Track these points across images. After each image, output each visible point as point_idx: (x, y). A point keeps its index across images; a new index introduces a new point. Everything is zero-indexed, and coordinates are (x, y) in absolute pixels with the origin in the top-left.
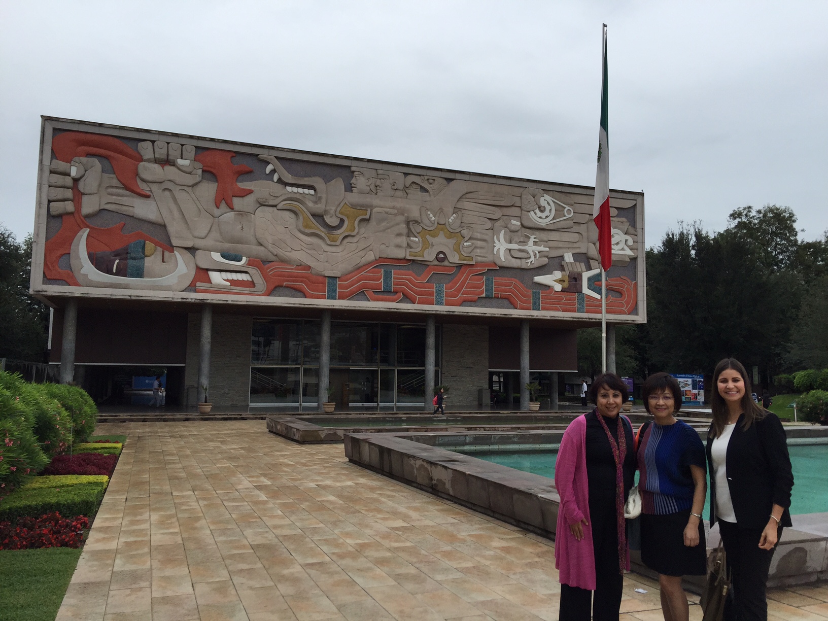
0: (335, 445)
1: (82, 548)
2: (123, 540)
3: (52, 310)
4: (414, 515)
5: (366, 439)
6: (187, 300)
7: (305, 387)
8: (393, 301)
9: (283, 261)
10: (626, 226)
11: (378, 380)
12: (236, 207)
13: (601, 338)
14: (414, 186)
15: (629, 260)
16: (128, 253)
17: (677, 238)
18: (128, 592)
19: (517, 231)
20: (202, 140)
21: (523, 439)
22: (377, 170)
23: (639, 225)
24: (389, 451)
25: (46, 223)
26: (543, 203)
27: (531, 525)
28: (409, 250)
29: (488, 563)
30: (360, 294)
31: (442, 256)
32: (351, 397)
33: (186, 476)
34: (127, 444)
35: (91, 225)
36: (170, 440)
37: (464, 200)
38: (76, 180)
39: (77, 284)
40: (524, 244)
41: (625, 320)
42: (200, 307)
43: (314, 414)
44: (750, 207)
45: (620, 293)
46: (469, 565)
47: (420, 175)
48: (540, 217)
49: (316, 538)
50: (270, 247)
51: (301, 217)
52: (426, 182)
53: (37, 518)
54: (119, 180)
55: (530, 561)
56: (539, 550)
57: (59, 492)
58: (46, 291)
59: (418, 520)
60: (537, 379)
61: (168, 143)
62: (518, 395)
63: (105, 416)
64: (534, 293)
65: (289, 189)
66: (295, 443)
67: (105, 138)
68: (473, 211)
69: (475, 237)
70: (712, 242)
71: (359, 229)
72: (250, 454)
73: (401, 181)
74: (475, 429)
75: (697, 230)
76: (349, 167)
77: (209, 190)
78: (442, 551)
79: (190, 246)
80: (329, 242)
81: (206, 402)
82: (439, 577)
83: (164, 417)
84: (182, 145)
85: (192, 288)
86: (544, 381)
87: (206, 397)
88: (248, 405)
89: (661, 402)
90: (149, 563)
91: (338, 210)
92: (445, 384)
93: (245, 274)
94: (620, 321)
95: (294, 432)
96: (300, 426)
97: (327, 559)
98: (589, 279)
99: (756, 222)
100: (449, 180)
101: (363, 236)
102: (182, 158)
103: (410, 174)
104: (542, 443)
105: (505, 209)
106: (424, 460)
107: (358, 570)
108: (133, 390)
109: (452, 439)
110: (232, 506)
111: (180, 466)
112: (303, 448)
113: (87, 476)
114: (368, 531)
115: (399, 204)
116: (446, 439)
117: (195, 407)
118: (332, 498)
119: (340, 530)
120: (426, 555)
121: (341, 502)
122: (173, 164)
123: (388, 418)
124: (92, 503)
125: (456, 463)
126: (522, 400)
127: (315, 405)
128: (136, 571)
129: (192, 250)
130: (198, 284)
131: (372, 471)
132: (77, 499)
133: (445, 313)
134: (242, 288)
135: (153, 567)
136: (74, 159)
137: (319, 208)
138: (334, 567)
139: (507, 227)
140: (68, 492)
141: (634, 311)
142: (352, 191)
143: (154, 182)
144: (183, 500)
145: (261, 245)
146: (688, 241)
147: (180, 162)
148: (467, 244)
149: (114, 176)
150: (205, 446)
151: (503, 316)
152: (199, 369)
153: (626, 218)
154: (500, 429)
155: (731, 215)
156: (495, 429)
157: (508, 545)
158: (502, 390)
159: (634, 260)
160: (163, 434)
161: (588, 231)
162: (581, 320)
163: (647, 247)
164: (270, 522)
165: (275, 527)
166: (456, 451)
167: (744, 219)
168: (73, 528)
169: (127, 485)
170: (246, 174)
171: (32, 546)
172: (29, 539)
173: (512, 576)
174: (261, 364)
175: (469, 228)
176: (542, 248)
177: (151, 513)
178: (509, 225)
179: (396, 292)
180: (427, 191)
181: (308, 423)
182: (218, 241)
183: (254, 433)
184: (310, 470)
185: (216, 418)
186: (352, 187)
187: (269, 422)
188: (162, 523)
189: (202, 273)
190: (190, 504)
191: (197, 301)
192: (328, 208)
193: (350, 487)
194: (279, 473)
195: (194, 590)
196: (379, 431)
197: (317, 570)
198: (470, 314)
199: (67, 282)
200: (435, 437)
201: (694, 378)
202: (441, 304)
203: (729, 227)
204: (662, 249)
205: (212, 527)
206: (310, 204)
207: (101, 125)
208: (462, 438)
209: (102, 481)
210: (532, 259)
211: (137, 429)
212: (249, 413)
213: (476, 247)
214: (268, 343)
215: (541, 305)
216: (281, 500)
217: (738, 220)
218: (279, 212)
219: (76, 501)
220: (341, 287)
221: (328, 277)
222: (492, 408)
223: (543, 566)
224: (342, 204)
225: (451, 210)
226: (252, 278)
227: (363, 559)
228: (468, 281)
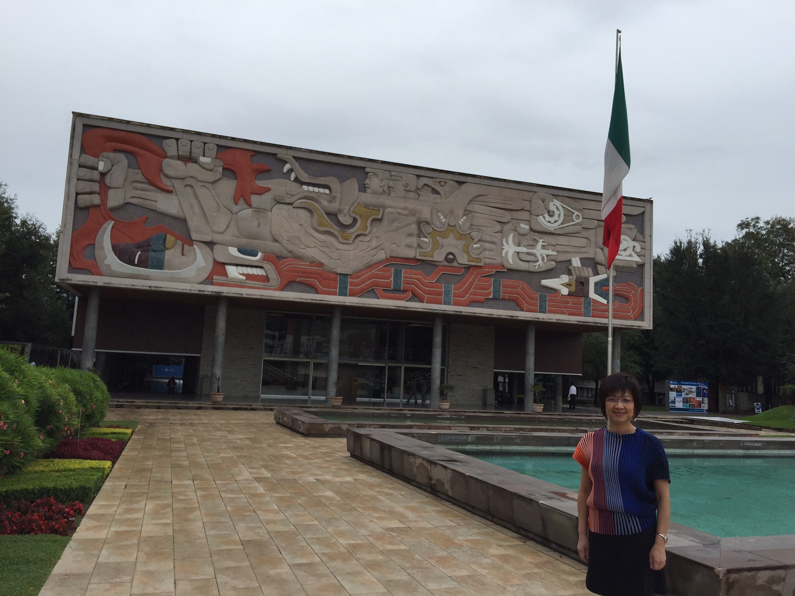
0: (339, 439)
1: (71, 536)
2: (113, 529)
3: (77, 298)
4: (411, 515)
5: (367, 435)
6: (204, 293)
7: (314, 380)
8: (402, 299)
9: (298, 257)
10: (635, 232)
11: (385, 377)
12: (254, 204)
13: (607, 342)
14: (426, 188)
15: (637, 267)
16: (149, 245)
17: (685, 245)
18: (108, 586)
19: (526, 235)
20: (224, 138)
21: (526, 441)
22: (390, 171)
23: (647, 232)
24: (390, 447)
25: (73, 215)
26: (552, 207)
27: (530, 532)
28: (419, 250)
29: (484, 572)
30: (370, 292)
31: (451, 257)
32: (359, 392)
33: (188, 465)
34: (138, 430)
35: (116, 218)
36: (179, 428)
37: (474, 203)
38: (103, 175)
39: (100, 274)
40: (532, 247)
41: (631, 326)
42: (216, 299)
43: (321, 408)
44: (758, 218)
45: (627, 299)
46: (465, 573)
47: (432, 178)
48: (549, 222)
49: (308, 536)
50: (285, 243)
51: (316, 216)
52: (438, 184)
53: (32, 502)
54: (143, 175)
55: (529, 572)
56: (539, 560)
57: (59, 476)
58: (70, 280)
59: (415, 521)
60: (541, 381)
61: (191, 141)
62: (522, 396)
63: (122, 402)
64: (541, 296)
65: (305, 187)
66: (300, 435)
67: (132, 135)
68: (483, 214)
69: (484, 239)
70: (720, 251)
71: (371, 228)
72: (255, 445)
73: (413, 182)
74: (478, 428)
75: (705, 239)
76: (364, 168)
77: (228, 186)
78: (437, 557)
79: (209, 240)
80: (341, 240)
81: (218, 391)
82: (432, 586)
83: (177, 405)
84: (205, 143)
85: (209, 281)
86: (549, 384)
87: (218, 387)
88: (259, 396)
89: (620, 405)
90: (135, 556)
91: (352, 209)
92: (451, 383)
93: (260, 269)
94: (626, 327)
95: (299, 424)
96: (305, 418)
97: (317, 559)
98: (596, 284)
99: (764, 232)
100: (460, 183)
101: (375, 235)
102: (204, 156)
103: (422, 176)
104: (545, 445)
105: (514, 213)
106: (424, 459)
107: (348, 573)
108: (153, 378)
109: (454, 437)
110: (229, 498)
111: (185, 454)
112: (307, 441)
113: (91, 461)
114: (363, 531)
115: (411, 205)
116: (449, 438)
117: (208, 397)
118: (329, 494)
119: (334, 528)
120: (420, 560)
121: (338, 498)
122: (195, 161)
123: (393, 414)
124: (90, 489)
125: (456, 463)
126: (526, 401)
127: (323, 398)
128: (120, 563)
129: (210, 244)
130: (215, 277)
131: (373, 467)
132: (75, 485)
133: (452, 313)
134: (257, 283)
135: (138, 560)
136: (102, 154)
137: (334, 207)
138: (322, 569)
139: (516, 231)
140: (67, 477)
141: (640, 316)
142: (365, 192)
143: (177, 178)
144: (182, 489)
145: (276, 241)
146: (696, 250)
147: (202, 159)
148: (477, 245)
149: (139, 171)
150: (212, 435)
151: (510, 318)
152: (214, 360)
153: (633, 224)
154: (503, 429)
155: (739, 225)
156: (498, 430)
157: (507, 553)
158: (507, 391)
159: (641, 266)
160: (173, 422)
161: (596, 235)
162: (586, 324)
163: (655, 255)
164: (264, 517)
165: (269, 522)
166: (457, 451)
167: (752, 230)
168: (65, 515)
169: (130, 471)
170: (264, 172)
171: (22, 532)
172: (20, 524)
173: (509, 588)
174: (275, 357)
175: (479, 230)
176: (550, 252)
177: (147, 502)
178: (518, 229)
179: (405, 291)
180: (438, 193)
181: (313, 416)
182: (236, 236)
183: (262, 423)
184: (311, 464)
185: (227, 408)
186: (366, 188)
187: (276, 414)
188: (156, 513)
189: (219, 267)
190: (187, 493)
191: (213, 293)
192: (342, 207)
193: (349, 482)
194: (281, 466)
195: (175, 588)
196: (383, 427)
197: (305, 572)
198: (477, 315)
199: (91, 272)
200: (437, 435)
201: (698, 385)
202: (449, 304)
203: (738, 238)
204: (669, 257)
205: (205, 520)
206: (325, 203)
207: (128, 122)
208: (465, 438)
209: (104, 467)
210: (540, 262)
211: (150, 415)
212: (259, 404)
213: (485, 249)
214: (282, 337)
215: (547, 308)
216: (279, 494)
217: (745, 230)
218: (295, 210)
219: (74, 486)
220: (352, 284)
221: (340, 274)
222: (496, 408)
223: (542, 578)
224: (355, 204)
225: (461, 212)
226: (266, 273)
227: (355, 562)
228: (476, 283)
